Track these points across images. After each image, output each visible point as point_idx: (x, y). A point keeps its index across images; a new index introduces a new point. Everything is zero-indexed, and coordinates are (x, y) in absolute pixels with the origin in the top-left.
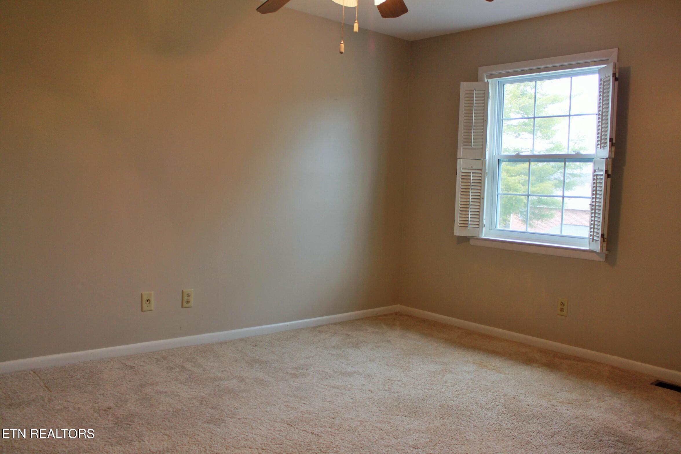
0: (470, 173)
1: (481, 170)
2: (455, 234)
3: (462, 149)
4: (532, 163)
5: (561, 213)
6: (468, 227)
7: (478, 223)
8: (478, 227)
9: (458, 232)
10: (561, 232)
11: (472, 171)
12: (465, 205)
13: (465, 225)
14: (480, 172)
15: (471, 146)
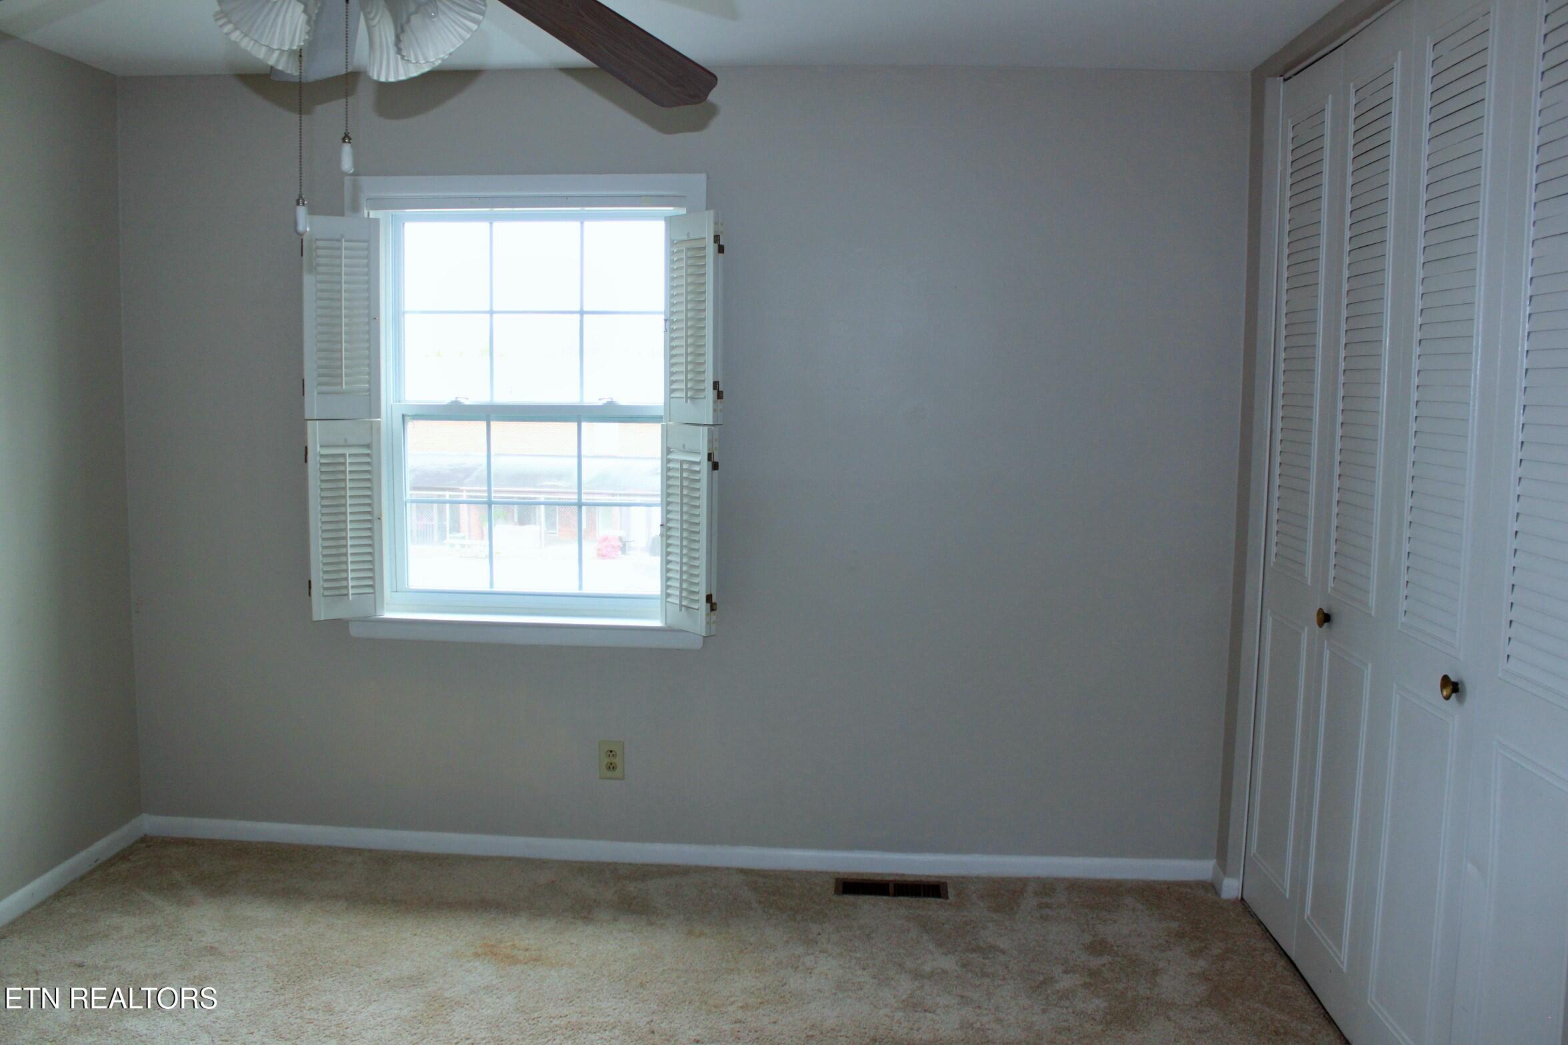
0: (343, 455)
1: (368, 446)
2: (315, 618)
3: (316, 393)
4: (493, 424)
5: (577, 543)
6: (347, 595)
7: (371, 583)
8: (372, 591)
9: (322, 610)
10: (580, 587)
11: (347, 451)
12: (336, 539)
13: (339, 592)
14: (367, 451)
15: (341, 384)
